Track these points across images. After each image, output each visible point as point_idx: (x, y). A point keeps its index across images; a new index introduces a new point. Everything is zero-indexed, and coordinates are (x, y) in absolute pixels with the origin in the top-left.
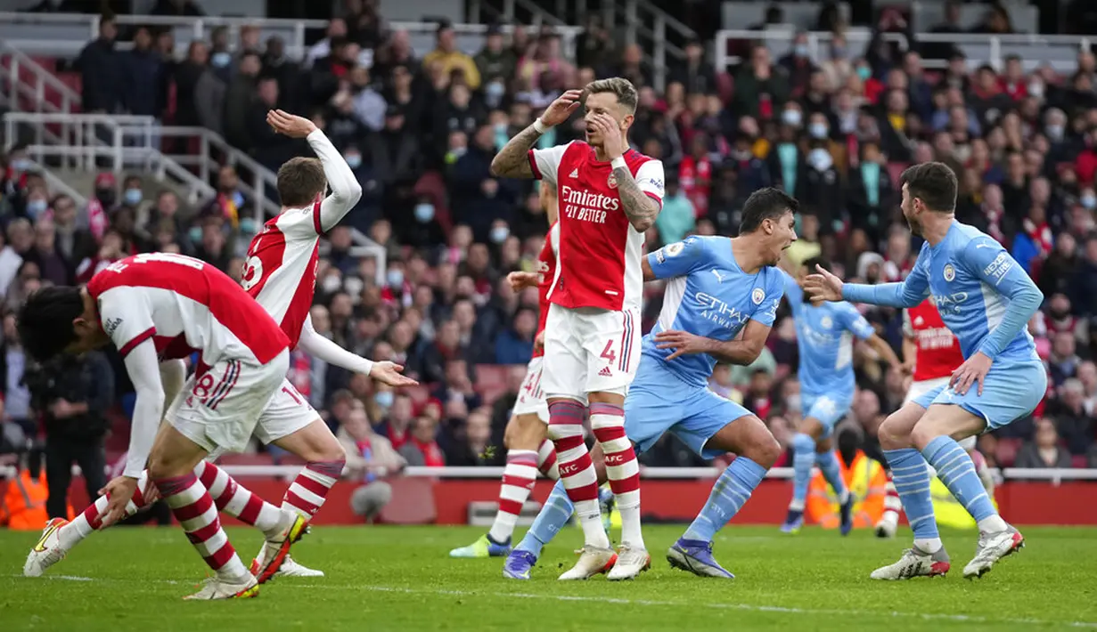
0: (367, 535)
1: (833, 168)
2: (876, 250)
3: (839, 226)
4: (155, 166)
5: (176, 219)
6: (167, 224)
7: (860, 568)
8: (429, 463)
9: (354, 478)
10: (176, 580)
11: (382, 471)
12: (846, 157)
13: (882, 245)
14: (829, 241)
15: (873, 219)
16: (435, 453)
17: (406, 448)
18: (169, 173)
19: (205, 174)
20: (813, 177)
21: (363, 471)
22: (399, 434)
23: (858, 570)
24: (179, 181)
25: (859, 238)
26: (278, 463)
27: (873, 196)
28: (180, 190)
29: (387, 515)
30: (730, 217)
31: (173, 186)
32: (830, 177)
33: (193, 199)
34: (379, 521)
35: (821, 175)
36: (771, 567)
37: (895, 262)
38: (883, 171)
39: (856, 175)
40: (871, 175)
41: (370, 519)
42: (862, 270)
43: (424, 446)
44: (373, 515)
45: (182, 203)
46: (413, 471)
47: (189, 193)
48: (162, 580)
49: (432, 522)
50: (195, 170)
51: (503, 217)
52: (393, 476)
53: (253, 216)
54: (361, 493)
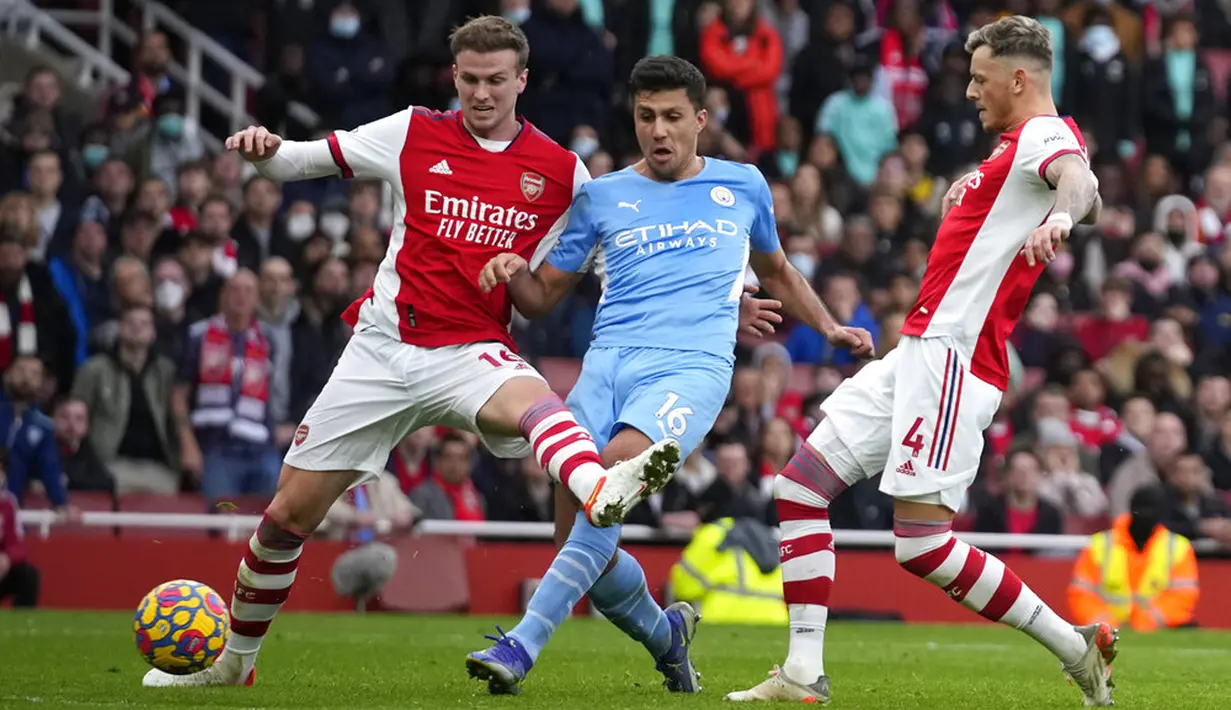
0: (357, 629)
1: (1119, 56)
2: (1186, 190)
3: (1128, 149)
4: (24, 26)
5: (56, 113)
6: (42, 121)
7: (1148, 697)
8: (461, 515)
9: (338, 535)
10: (42, 695)
11: (384, 525)
12: (1141, 41)
13: (1197, 182)
14: (1111, 172)
15: (1184, 140)
16: (470, 499)
17: (423, 489)
18: (46, 38)
19: (105, 41)
20: (1090, 69)
21: (353, 526)
22: (413, 468)
23: (1145, 700)
24: (65, 52)
25: (1158, 170)
26: (213, 510)
27: (1184, 105)
28: (65, 67)
29: (389, 598)
30: (956, 131)
31: (52, 59)
32: (1116, 71)
33: (85, 80)
34: (375, 606)
35: (1101, 67)
36: (1007, 692)
37: (1215, 208)
38: (1200, 65)
39: (1157, 70)
40: (1181, 70)
41: (362, 604)
42: (1162, 223)
43: (453, 489)
44: (366, 596)
45: (67, 87)
46: (432, 526)
47: (78, 72)
48: (18, 695)
49: (463, 610)
50: (90, 35)
51: (592, 121)
52: (400, 534)
53: (182, 111)
54: (348, 560)
